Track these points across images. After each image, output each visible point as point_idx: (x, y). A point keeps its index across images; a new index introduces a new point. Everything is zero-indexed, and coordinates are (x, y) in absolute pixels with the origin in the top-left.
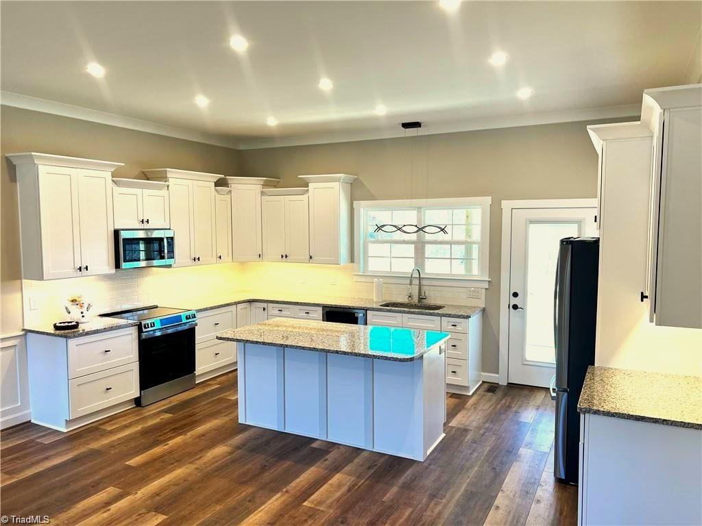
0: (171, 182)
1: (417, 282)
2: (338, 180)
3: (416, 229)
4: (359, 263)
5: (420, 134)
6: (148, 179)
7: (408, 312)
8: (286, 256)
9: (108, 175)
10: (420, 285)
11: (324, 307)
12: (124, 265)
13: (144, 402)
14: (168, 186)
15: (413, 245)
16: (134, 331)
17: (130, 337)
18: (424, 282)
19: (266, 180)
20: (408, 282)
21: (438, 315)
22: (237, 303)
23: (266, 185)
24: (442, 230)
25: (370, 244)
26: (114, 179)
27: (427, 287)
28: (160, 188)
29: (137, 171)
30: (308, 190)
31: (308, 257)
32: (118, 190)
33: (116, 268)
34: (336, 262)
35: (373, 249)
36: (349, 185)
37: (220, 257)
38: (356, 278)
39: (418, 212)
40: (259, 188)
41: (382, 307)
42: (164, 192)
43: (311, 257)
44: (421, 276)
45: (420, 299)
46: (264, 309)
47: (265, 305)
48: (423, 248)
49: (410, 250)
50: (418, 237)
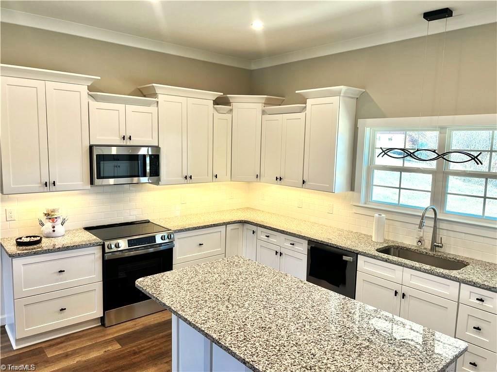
0: (161, 98)
1: (432, 223)
2: (338, 94)
3: (435, 155)
4: (360, 192)
5: (449, 29)
6: (145, 96)
7: (412, 268)
8: (281, 179)
9: (84, 89)
10: (435, 228)
11: (310, 241)
12: (97, 181)
13: (107, 323)
14: (158, 102)
15: (431, 176)
16: (97, 252)
17: (93, 256)
18: (442, 225)
19: (266, 98)
20: (418, 221)
21: (455, 279)
22: (226, 224)
23: (268, 103)
24: (474, 158)
25: (376, 171)
26: (90, 93)
27: (445, 231)
28: (148, 104)
29: (132, 88)
30: (306, 107)
31: (302, 182)
32: (94, 104)
33: (91, 184)
34: (329, 190)
35: (379, 177)
36: (355, 100)
37: (216, 176)
38: (355, 210)
39: (440, 133)
40: (259, 107)
41: (377, 254)
42: (153, 109)
43: (304, 182)
44: (438, 217)
45: (434, 247)
46: (254, 232)
47: (254, 228)
48: (445, 181)
49: (426, 182)
50: (438, 165)
